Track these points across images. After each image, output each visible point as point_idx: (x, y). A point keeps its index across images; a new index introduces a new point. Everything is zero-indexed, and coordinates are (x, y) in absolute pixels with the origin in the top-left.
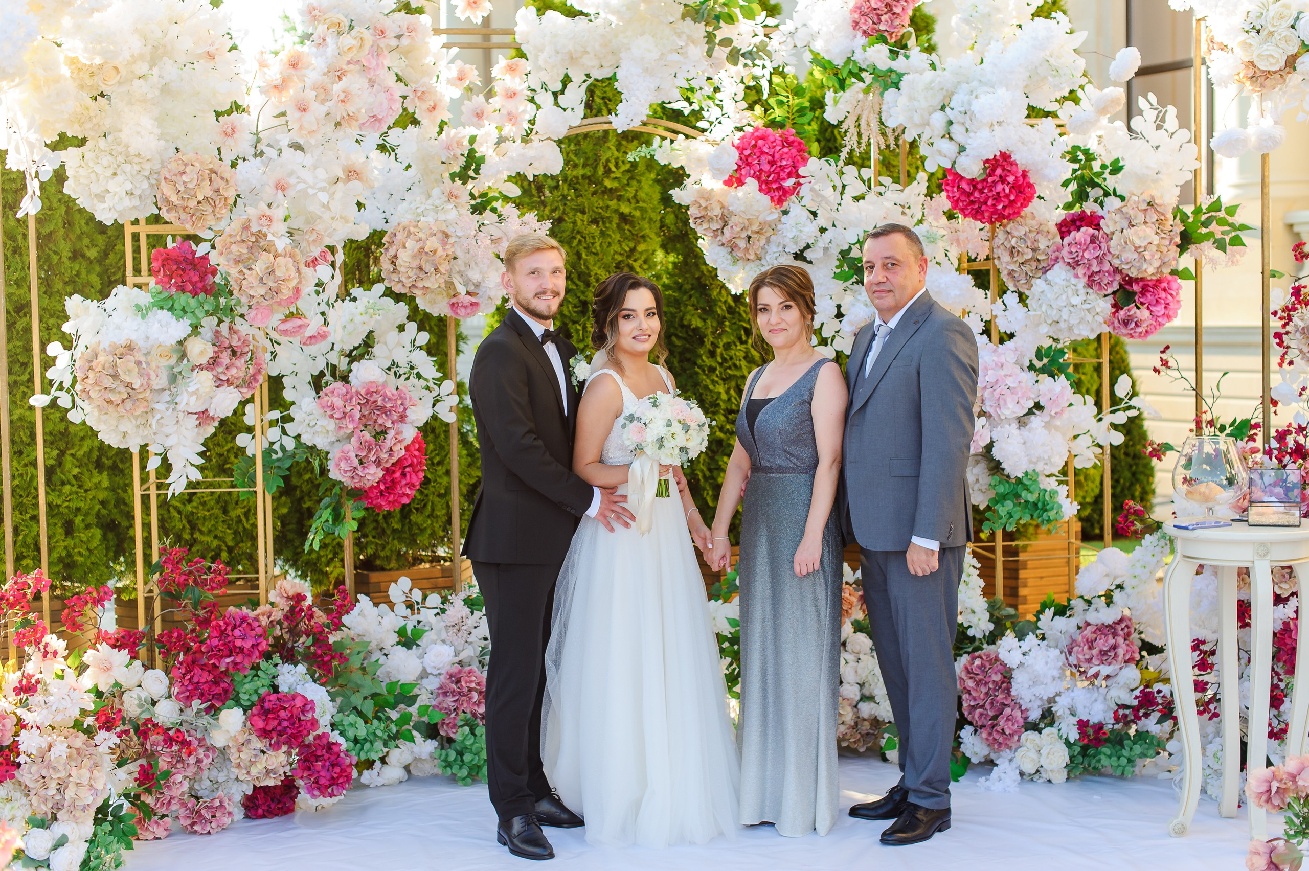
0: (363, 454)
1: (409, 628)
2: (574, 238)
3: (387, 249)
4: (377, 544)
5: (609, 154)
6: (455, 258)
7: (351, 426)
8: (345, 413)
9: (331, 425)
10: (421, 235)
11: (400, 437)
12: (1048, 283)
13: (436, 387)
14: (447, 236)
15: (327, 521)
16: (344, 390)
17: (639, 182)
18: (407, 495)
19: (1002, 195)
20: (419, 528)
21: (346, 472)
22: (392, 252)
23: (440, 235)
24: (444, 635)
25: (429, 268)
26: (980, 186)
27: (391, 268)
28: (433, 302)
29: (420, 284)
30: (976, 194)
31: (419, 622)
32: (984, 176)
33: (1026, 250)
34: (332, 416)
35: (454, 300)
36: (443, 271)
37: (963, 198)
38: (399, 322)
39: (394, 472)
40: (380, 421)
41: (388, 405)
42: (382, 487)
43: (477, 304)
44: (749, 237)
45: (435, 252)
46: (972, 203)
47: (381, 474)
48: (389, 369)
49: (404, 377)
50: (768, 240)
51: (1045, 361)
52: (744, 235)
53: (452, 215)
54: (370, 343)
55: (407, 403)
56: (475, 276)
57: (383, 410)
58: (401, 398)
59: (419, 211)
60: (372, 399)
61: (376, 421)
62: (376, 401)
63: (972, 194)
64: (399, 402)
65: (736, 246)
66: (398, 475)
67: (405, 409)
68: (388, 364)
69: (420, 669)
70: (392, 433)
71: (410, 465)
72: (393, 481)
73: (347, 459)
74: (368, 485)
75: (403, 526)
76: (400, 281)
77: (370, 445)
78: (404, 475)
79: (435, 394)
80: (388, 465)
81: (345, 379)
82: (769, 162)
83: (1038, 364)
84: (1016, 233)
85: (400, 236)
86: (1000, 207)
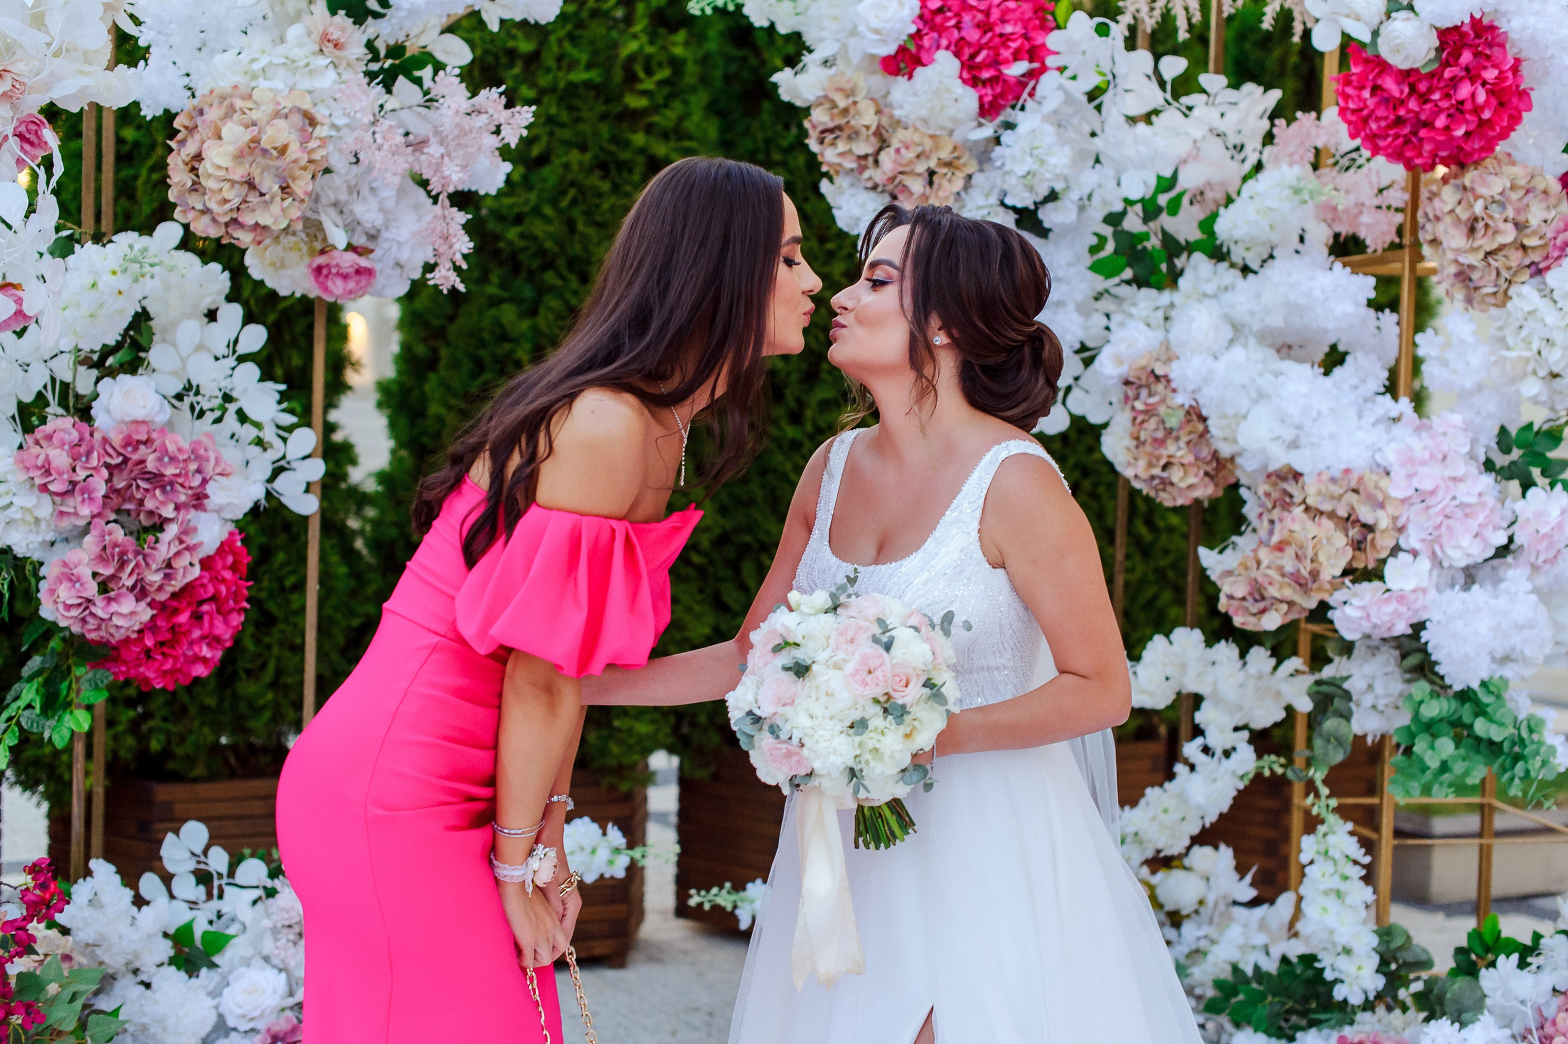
0: (108, 571)
1: (200, 927)
2: (564, 193)
3: (182, 142)
4: (169, 734)
5: (633, 46)
6: (327, 171)
7: (86, 511)
8: (73, 483)
9: (45, 508)
10: (255, 115)
11: (191, 540)
12: (1548, 294)
13: (278, 443)
14: (312, 122)
15: (29, 706)
16: (75, 435)
17: (685, 102)
18: (204, 660)
19: (1468, 106)
20: (250, 706)
21: (68, 607)
22: (191, 148)
23: (297, 119)
24: (268, 947)
25: (269, 185)
26: (1423, 87)
27: (188, 180)
28: (279, 265)
29: (248, 219)
30: (1413, 105)
31: (219, 915)
32: (1435, 66)
33: (1502, 226)
34: (44, 488)
35: (321, 260)
36: (300, 192)
37: (1382, 112)
38: (206, 304)
39: (176, 612)
40: (149, 504)
41: (170, 471)
42: (149, 642)
43: (368, 272)
44: (932, 173)
45: (283, 150)
46: (1399, 121)
47: (146, 614)
48: (179, 397)
49: (210, 417)
50: (967, 185)
51: (1516, 454)
52: (921, 167)
53: (327, 80)
54: (143, 341)
55: (209, 468)
56: (368, 213)
57: (157, 480)
58: (198, 458)
59: (257, 66)
60: (135, 457)
61: (141, 502)
62: (142, 462)
63: (1402, 102)
64: (193, 466)
65: (905, 188)
66: (183, 618)
67: (205, 481)
68: (178, 387)
69: (212, 1020)
70: (172, 530)
71: (213, 599)
72: (174, 629)
73: (73, 579)
74: (119, 635)
75: (221, 701)
76: (206, 211)
77: (123, 553)
78: (197, 617)
79: (272, 455)
80: (162, 597)
81: (83, 411)
82: (978, 26)
83: (1501, 460)
84: (1483, 191)
85: (213, 114)
86: (1460, 132)
